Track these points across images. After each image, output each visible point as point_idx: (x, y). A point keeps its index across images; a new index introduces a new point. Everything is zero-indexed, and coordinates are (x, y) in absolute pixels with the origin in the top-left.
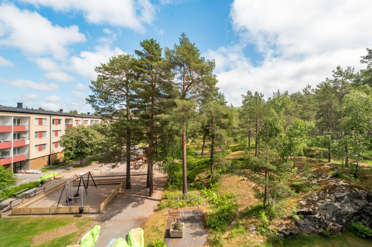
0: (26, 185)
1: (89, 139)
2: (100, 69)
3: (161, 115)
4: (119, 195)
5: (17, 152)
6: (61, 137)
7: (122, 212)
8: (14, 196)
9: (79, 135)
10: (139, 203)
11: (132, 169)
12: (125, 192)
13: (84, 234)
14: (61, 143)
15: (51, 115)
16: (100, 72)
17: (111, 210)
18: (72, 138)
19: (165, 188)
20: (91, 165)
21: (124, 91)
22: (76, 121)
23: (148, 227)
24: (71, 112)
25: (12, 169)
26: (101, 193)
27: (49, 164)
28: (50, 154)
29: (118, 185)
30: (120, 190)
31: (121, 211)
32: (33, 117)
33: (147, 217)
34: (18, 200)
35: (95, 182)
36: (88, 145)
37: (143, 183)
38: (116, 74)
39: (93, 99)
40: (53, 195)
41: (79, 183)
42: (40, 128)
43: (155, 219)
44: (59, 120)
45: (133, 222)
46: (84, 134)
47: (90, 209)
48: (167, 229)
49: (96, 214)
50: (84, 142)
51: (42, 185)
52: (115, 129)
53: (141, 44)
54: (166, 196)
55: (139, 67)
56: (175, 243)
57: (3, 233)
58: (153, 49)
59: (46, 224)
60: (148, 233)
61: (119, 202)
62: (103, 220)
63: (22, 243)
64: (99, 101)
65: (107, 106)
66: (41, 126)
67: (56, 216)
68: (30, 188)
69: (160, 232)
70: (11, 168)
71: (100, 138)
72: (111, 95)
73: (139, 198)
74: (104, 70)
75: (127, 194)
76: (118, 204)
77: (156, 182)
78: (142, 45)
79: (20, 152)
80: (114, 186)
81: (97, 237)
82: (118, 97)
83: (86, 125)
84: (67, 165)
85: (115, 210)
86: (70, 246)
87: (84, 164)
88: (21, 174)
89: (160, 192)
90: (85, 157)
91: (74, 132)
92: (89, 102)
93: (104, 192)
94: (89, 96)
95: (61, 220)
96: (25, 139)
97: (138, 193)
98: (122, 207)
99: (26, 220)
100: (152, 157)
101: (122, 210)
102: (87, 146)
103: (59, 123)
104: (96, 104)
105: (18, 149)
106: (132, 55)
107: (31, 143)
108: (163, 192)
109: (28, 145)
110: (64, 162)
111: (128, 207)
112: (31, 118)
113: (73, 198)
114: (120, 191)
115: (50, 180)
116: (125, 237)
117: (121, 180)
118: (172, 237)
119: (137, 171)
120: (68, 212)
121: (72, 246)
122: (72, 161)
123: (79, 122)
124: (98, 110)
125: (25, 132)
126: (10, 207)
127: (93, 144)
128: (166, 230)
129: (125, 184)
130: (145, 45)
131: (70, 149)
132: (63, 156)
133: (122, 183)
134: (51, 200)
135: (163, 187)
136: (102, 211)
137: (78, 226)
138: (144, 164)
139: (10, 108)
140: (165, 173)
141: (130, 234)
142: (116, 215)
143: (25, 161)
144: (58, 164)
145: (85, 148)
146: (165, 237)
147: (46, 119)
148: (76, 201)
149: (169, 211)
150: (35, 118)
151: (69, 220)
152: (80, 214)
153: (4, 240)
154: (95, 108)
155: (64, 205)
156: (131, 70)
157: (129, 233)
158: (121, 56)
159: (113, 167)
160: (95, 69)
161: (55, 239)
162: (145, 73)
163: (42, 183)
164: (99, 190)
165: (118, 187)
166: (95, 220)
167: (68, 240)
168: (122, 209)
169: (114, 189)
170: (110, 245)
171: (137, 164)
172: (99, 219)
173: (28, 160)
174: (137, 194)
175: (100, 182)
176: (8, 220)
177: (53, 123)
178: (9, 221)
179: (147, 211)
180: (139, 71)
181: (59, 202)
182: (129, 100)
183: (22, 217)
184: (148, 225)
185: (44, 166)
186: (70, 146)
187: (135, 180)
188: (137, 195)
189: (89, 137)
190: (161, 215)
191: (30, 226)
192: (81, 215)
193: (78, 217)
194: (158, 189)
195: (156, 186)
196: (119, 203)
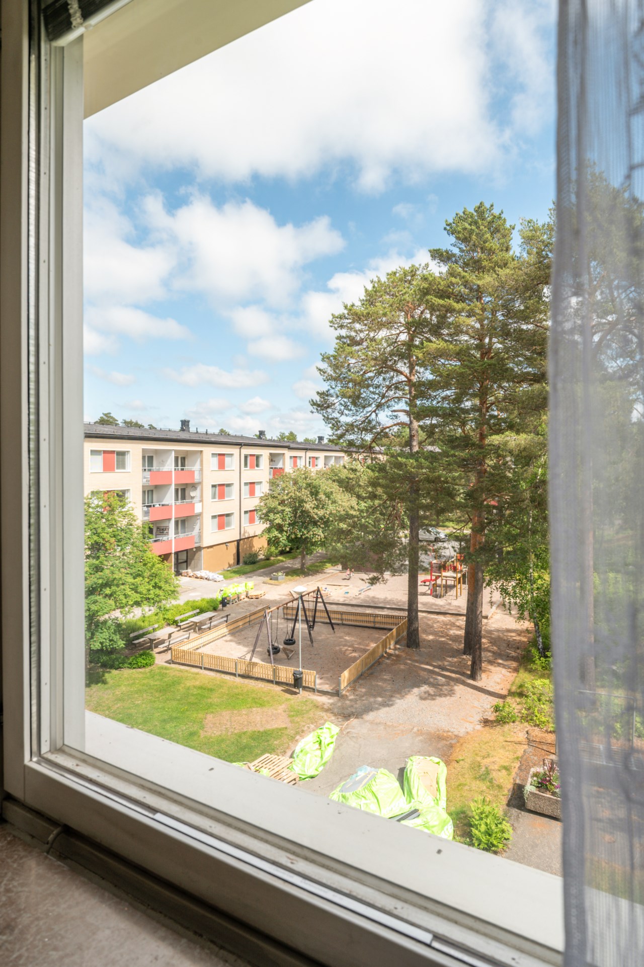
0: (195, 604)
1: (320, 505)
2: (341, 318)
3: (503, 436)
4: (388, 658)
5: (181, 529)
6: (261, 498)
7: (392, 705)
8: (175, 623)
9: (298, 493)
10: (440, 691)
11: (424, 594)
12: (403, 655)
13: (302, 737)
14: (260, 513)
15: (240, 445)
16: (342, 327)
17: (365, 694)
18: (282, 503)
19: (520, 665)
20: (325, 573)
21: (402, 373)
22: (292, 460)
23: (461, 762)
24: (283, 436)
25: (173, 564)
26: (345, 645)
27: (238, 563)
28: (238, 538)
29: (386, 631)
30: (392, 647)
31: (391, 703)
32: (208, 451)
33: (461, 735)
34: (181, 633)
35: (332, 616)
36: (318, 521)
37: (455, 639)
38: (381, 325)
39: (326, 401)
40: (243, 633)
41: (295, 612)
42: (221, 477)
43: (483, 747)
44: (258, 457)
45: (421, 737)
46: (308, 493)
47: (318, 681)
48: (518, 781)
49: (329, 697)
50: (307, 512)
51: (224, 608)
52: (378, 478)
53: (448, 228)
54: (521, 686)
55: (441, 297)
56: (539, 830)
57: (157, 696)
58: (483, 235)
59: (228, 694)
60: (460, 777)
61: (385, 677)
62: (346, 715)
63: (187, 724)
64: (341, 404)
65: (358, 418)
66: (222, 473)
67: (247, 681)
68: (202, 611)
69: (494, 786)
70: (171, 562)
71: (345, 502)
72: (368, 386)
73: (439, 678)
74: (350, 321)
75: (410, 660)
76: (383, 682)
77: (494, 642)
78: (451, 230)
79: (186, 529)
80: (376, 634)
81: (329, 753)
82: (387, 391)
83: (312, 470)
84: (273, 567)
85: (375, 696)
86: (272, 756)
87: (308, 569)
88: (187, 579)
89: (504, 671)
90: (311, 550)
91: (287, 486)
92: (317, 410)
93: (352, 646)
94: (318, 393)
95: (257, 694)
96: (194, 501)
97: (440, 663)
98: (395, 691)
99: (194, 678)
100: (478, 562)
101: (394, 699)
102: (315, 523)
103: (258, 466)
104: (333, 412)
105: (183, 523)
106: (423, 265)
107: (204, 511)
108: (515, 674)
109: (200, 515)
110: (268, 559)
111: (408, 696)
112: (204, 454)
113: (281, 647)
114: (390, 649)
115: (238, 598)
116: (397, 772)
117: (395, 621)
118: (532, 809)
119: (440, 602)
120: (272, 679)
121: (276, 756)
122: (284, 559)
123: (298, 461)
124: (338, 429)
125: (194, 486)
126: (169, 645)
127: (328, 518)
128: (515, 784)
129: (405, 633)
130: (459, 229)
131: (280, 528)
132: (266, 545)
133: (397, 629)
134: (239, 643)
135: (514, 659)
136: (344, 693)
137: (289, 716)
138: (459, 586)
139: (168, 433)
140: (521, 617)
141: (409, 767)
142: (378, 709)
143: (194, 550)
144: (254, 563)
145: (311, 528)
146: (509, 802)
147: (232, 455)
148: (288, 656)
149: (527, 732)
150: (213, 454)
151: (272, 697)
152: (295, 687)
153: (159, 710)
154: (331, 425)
155: (263, 660)
156: (422, 308)
157: (408, 762)
158: (395, 273)
159: (373, 581)
160: (331, 322)
161: (244, 733)
162: (460, 312)
163: (224, 602)
164: (341, 638)
165: (384, 637)
166: (327, 710)
167: (268, 741)
168: (392, 696)
169: (375, 640)
170: (357, 778)
171: (439, 581)
172: (336, 710)
173: (199, 549)
174: (435, 666)
175: (344, 617)
176: (165, 671)
177: (246, 465)
178: (166, 674)
179: (462, 720)
180: (442, 309)
181: (253, 651)
182: (416, 397)
183: (187, 671)
184: (461, 758)
185: (228, 566)
186: (280, 522)
187: (432, 627)
188: (437, 670)
189: (320, 501)
190: (501, 739)
191: (199, 691)
192: (297, 691)
193: (292, 694)
194: (499, 665)
195: (494, 653)
196: (386, 680)
